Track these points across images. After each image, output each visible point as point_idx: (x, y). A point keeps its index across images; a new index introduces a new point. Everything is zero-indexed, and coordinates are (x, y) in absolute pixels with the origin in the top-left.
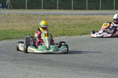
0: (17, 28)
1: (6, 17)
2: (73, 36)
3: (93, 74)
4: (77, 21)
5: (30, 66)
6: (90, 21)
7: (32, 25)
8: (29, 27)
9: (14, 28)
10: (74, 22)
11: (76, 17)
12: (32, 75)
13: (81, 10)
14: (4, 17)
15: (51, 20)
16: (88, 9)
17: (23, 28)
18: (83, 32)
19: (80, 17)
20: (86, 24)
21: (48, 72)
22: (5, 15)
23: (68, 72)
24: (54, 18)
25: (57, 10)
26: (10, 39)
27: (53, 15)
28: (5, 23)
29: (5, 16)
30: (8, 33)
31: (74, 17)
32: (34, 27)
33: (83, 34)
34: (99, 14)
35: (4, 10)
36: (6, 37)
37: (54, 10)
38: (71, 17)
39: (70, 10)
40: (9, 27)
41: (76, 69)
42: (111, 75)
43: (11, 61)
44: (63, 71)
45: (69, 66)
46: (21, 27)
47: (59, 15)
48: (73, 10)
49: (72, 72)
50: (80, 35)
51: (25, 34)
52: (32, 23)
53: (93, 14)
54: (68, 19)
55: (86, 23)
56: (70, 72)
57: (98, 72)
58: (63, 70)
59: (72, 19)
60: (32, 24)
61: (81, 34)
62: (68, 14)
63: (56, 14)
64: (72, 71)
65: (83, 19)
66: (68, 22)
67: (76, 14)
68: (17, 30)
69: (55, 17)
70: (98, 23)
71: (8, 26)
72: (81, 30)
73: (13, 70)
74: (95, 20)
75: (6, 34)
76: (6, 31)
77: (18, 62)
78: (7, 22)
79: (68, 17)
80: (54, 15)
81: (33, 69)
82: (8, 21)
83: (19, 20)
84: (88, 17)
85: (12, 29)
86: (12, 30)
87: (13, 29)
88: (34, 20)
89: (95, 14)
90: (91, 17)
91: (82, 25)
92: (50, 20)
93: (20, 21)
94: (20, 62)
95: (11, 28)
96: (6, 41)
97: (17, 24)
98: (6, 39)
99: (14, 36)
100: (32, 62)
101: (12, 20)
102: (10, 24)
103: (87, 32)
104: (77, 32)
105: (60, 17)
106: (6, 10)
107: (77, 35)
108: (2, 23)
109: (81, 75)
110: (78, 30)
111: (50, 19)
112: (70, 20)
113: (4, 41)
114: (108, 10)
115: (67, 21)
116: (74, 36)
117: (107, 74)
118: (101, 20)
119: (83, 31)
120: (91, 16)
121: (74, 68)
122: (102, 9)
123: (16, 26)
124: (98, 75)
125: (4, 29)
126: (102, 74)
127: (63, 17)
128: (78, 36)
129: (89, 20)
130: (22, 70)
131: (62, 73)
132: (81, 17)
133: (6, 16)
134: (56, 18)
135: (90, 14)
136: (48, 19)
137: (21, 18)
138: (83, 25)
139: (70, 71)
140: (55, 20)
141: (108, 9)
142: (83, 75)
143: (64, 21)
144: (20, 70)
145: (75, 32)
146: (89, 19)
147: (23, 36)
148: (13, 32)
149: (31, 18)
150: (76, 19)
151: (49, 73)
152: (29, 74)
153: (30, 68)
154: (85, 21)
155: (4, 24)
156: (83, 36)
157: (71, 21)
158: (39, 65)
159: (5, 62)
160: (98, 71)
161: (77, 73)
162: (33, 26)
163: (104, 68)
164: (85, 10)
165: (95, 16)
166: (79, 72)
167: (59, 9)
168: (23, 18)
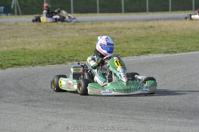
0: (31, 47)
1: (11, 29)
2: (126, 56)
3: (161, 121)
4: (132, 31)
5: (55, 111)
6: (154, 30)
7: (56, 41)
8: (50, 45)
9: (27, 47)
10: (127, 33)
11: (130, 25)
12: (60, 125)
13: (138, 13)
14: (8, 29)
15: (88, 32)
16: (149, 11)
17: (42, 46)
18: (142, 51)
19: (136, 24)
20: (147, 37)
21: (86, 120)
22: (9, 25)
23: (119, 118)
24: (92, 29)
25: (98, 14)
26: (19, 65)
27: (90, 23)
28: (10, 39)
29: (10, 27)
30: (16, 56)
31: (126, 24)
32: (59, 44)
33: (143, 53)
34: (168, 19)
35: (8, 17)
36: (13, 62)
37: (92, 14)
38: (121, 25)
39: (120, 14)
40: (17, 45)
41: (133, 112)
42: (191, 121)
43: (22, 102)
44: (111, 117)
45: (121, 109)
46: (37, 44)
47: (101, 22)
48: (123, 13)
49: (125, 118)
50: (137, 56)
51: (45, 57)
52: (55, 37)
53: (157, 20)
54: (116, 28)
55: (146, 35)
56: (123, 118)
57: (169, 117)
58: (111, 115)
59: (123, 28)
60: (55, 39)
61: (138, 53)
62: (116, 21)
63: (96, 21)
64: (127, 116)
65: (141, 28)
66: (116, 33)
67: (129, 21)
68: (30, 51)
69: (95, 26)
70: (167, 33)
71: (15, 43)
72: (138, 47)
73: (26, 119)
74: (163, 29)
75: (12, 58)
76: (13, 52)
77: (35, 104)
78: (14, 37)
79: (116, 24)
80: (93, 22)
81: (61, 115)
82: (15, 35)
83: (34, 33)
84: (150, 23)
85: (23, 49)
86: (23, 51)
87: (25, 49)
88: (60, 33)
89: (161, 19)
90: (156, 24)
91: (141, 39)
92: (85, 31)
93: (35, 35)
94: (38, 104)
95: (22, 47)
96: (14, 69)
97: (31, 40)
98: (13, 66)
99: (27, 61)
100: (58, 103)
101: (23, 33)
102: (19, 40)
103: (149, 50)
104: (132, 50)
105: (103, 26)
106: (11, 17)
107: (133, 55)
108: (5, 39)
109: (141, 122)
110: (134, 47)
111: (86, 29)
112: (119, 30)
113: (9, 69)
114: (183, 12)
115: (114, 31)
116: (128, 57)
117: (185, 120)
118: (172, 30)
119: (141, 48)
120: (155, 22)
121: (129, 112)
122: (173, 10)
123: (30, 43)
124: (170, 122)
125: (9, 49)
126: (177, 120)
127: (108, 25)
128: (135, 57)
129: (152, 29)
130: (41, 118)
131: (109, 121)
132: (138, 25)
133: (13, 27)
134: (95, 28)
135: (153, 20)
136: (82, 30)
137: (38, 29)
138: (142, 37)
139: (122, 116)
140: (94, 31)
141: (184, 9)
142: (145, 122)
143: (109, 32)
144: (39, 118)
145: (129, 50)
146: (151, 27)
147: (41, 59)
148: (24, 53)
149: (54, 30)
150: (130, 29)
151: (88, 121)
152: (54, 124)
153: (55, 114)
154: (145, 30)
155: (8, 41)
156: (143, 57)
157: (121, 32)
158: (70, 109)
159: (13, 104)
160: (170, 115)
161: (135, 119)
162: (57, 43)
163: (179, 110)
164: (145, 13)
165: (161, 23)
166: (138, 118)
167: (101, 12)
168: (40, 30)
